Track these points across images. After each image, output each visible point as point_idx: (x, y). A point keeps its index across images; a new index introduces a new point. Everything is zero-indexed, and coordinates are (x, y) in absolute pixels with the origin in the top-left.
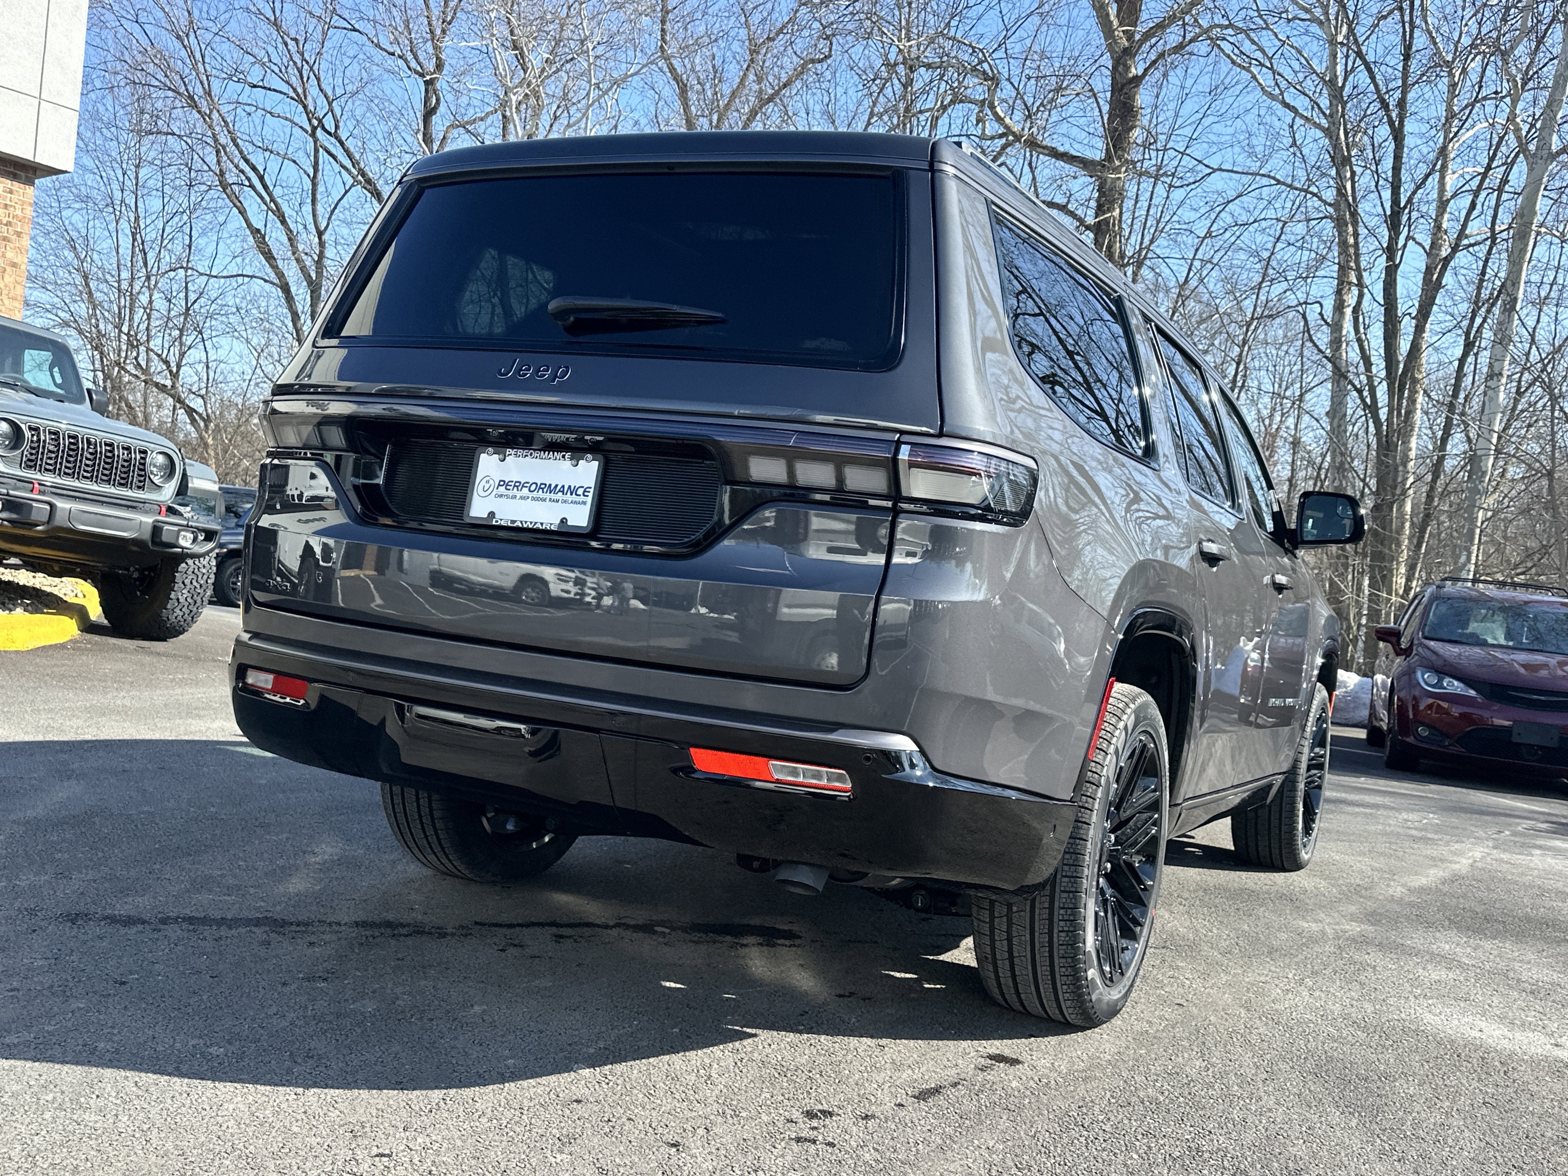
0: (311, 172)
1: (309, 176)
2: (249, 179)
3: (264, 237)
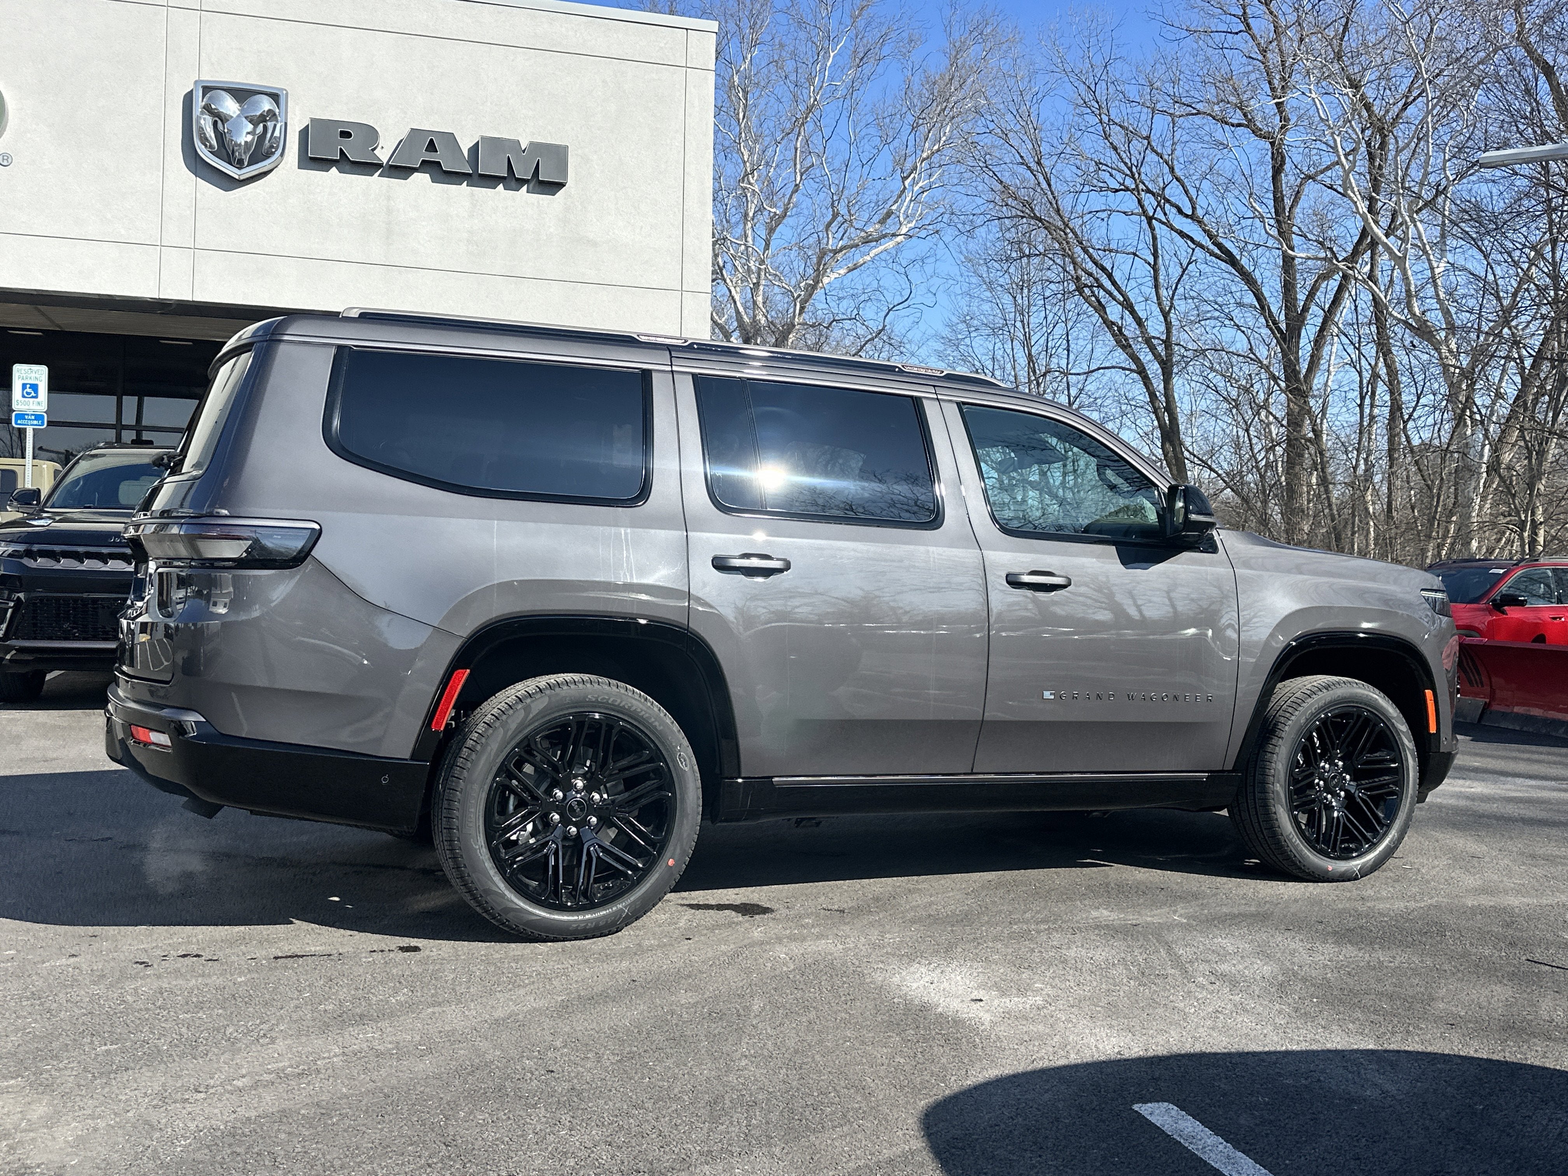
0: (1151, 259)
1: (1149, 264)
2: (1097, 280)
3: (1120, 329)
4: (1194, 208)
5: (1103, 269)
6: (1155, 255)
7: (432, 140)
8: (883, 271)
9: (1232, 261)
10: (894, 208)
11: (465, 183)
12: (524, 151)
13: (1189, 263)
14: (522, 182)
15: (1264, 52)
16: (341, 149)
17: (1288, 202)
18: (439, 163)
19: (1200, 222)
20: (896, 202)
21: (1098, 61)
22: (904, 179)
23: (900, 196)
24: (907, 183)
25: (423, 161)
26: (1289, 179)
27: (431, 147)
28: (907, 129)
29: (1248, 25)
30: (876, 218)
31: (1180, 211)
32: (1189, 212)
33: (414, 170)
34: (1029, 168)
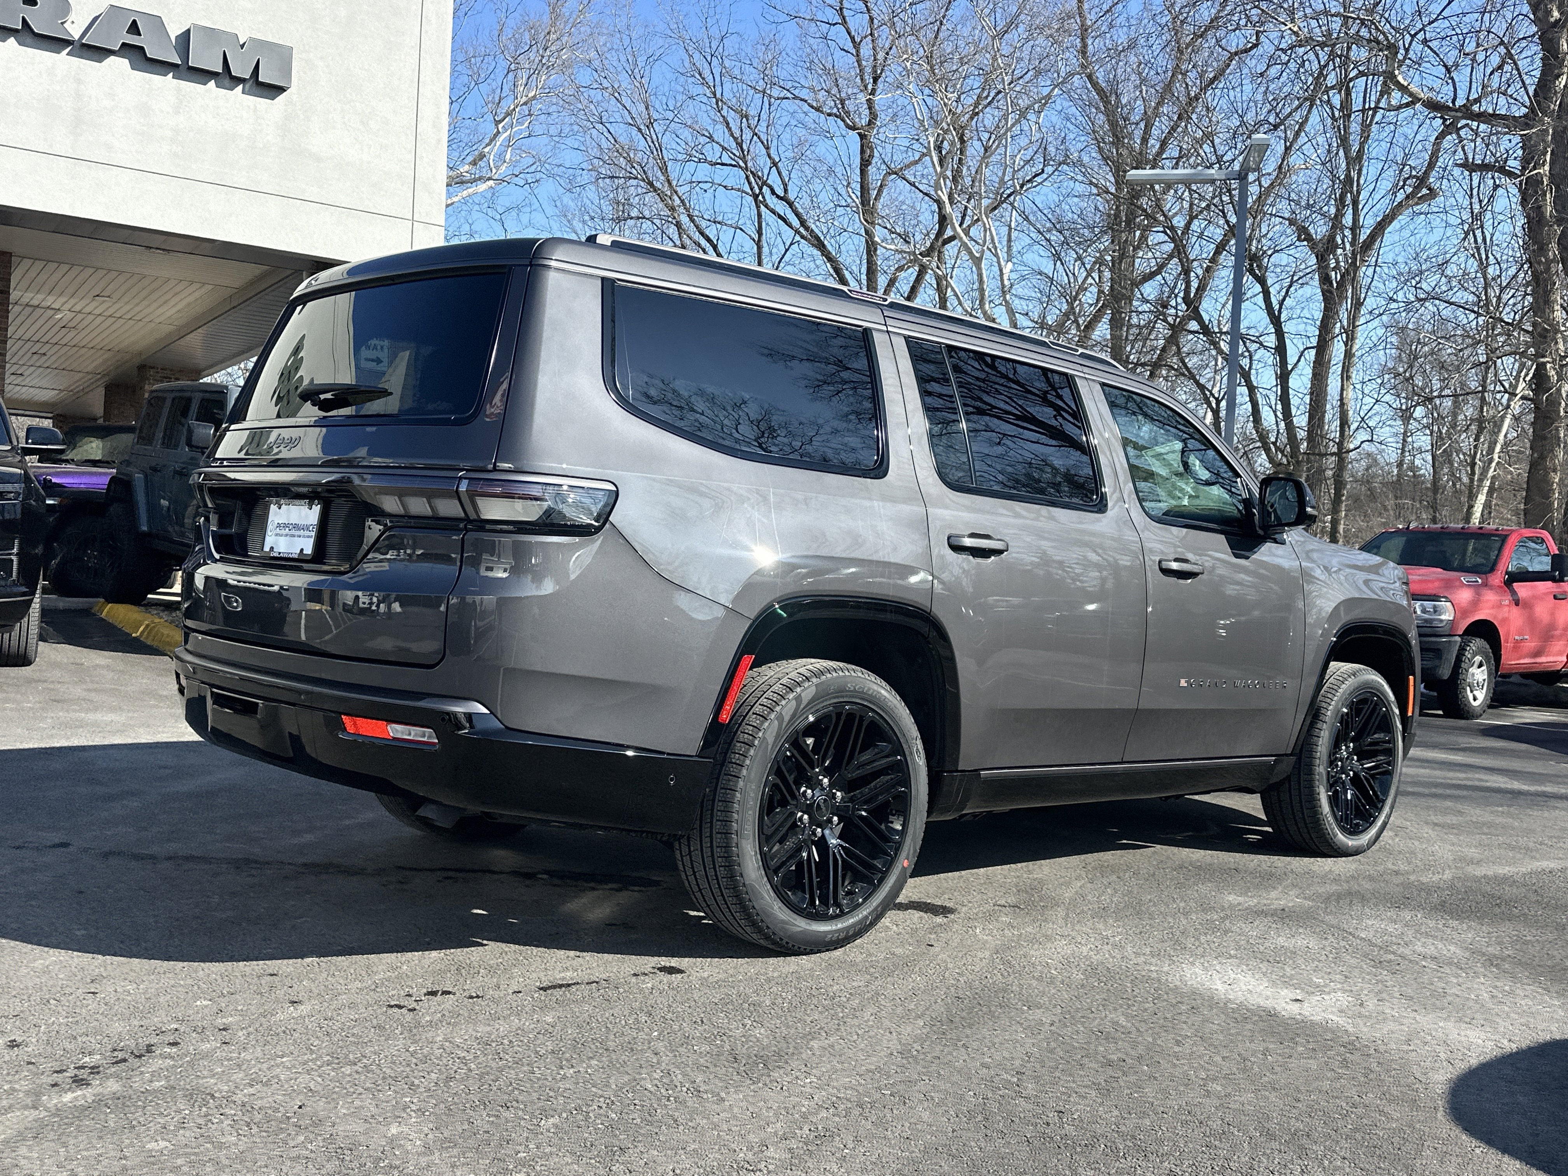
0: (755, 236)
1: (753, 239)
4: (786, 191)
5: (709, 240)
6: (760, 232)
7: (134, 22)
8: (475, 215)
9: (820, 245)
10: (486, 150)
11: (171, 75)
12: (242, 46)
13: (792, 244)
14: (239, 80)
15: (856, 45)
16: (23, 18)
17: (874, 193)
18: (142, 48)
19: (791, 204)
20: (488, 145)
21: (714, 32)
22: (497, 123)
23: (491, 141)
24: (500, 126)
25: (124, 44)
26: (875, 173)
27: (134, 29)
28: (500, 73)
29: (844, 18)
30: (470, 159)
31: (773, 192)
32: (781, 193)
33: (110, 52)
34: (640, 130)
